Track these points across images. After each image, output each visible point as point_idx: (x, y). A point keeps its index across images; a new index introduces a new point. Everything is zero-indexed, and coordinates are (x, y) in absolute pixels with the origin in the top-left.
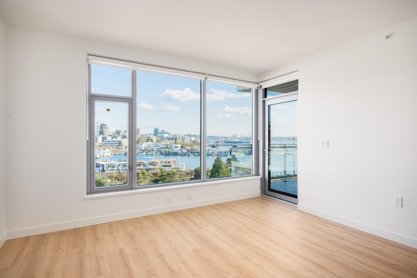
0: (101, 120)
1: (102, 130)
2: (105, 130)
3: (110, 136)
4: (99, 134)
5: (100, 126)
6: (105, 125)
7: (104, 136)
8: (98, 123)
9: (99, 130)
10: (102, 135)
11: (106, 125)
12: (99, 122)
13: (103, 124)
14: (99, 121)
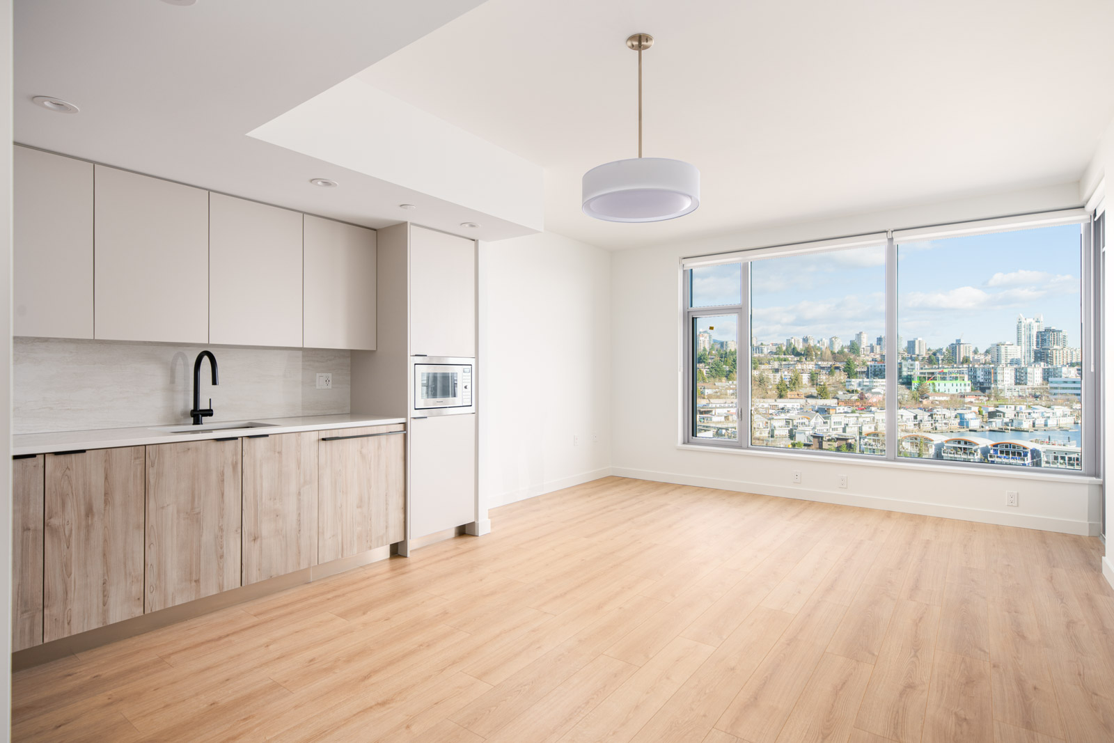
0: (1042, 319)
1: (1045, 349)
2: (1055, 347)
3: (1072, 365)
4: (1033, 360)
5: (1037, 337)
6: (1054, 331)
7: (1050, 366)
8: (1030, 327)
9: (1035, 347)
10: (1042, 364)
11: (1061, 331)
12: (1035, 325)
13: (1048, 330)
14: (1033, 321)
